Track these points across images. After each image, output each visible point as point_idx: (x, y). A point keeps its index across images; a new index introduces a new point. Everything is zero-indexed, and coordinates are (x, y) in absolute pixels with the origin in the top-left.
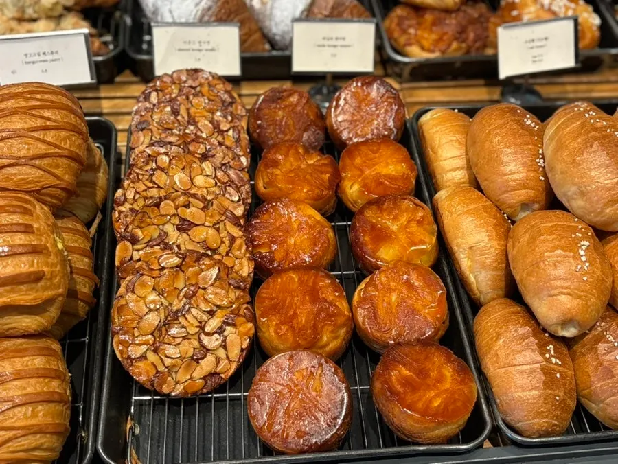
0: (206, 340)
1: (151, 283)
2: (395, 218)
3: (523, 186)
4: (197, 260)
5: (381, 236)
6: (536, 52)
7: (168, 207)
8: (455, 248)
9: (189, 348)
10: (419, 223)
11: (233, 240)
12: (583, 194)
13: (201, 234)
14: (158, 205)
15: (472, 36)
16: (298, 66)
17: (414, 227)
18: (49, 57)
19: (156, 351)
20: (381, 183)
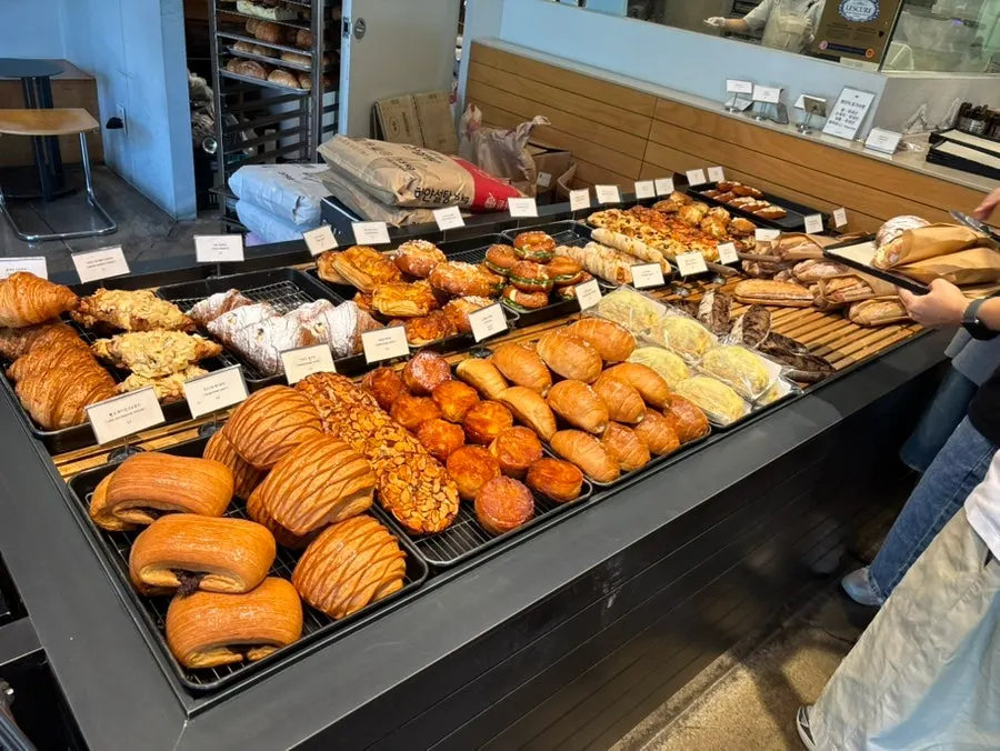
0: (436, 497)
1: (396, 475)
2: (486, 413)
3: (542, 376)
4: (412, 457)
5: (485, 424)
6: (489, 324)
7: (378, 436)
8: (527, 414)
9: (431, 504)
10: (499, 410)
11: (416, 445)
12: (575, 367)
13: (401, 445)
14: (373, 435)
15: (445, 326)
16: (370, 359)
17: (498, 414)
18: (219, 388)
19: (416, 510)
20: (464, 401)
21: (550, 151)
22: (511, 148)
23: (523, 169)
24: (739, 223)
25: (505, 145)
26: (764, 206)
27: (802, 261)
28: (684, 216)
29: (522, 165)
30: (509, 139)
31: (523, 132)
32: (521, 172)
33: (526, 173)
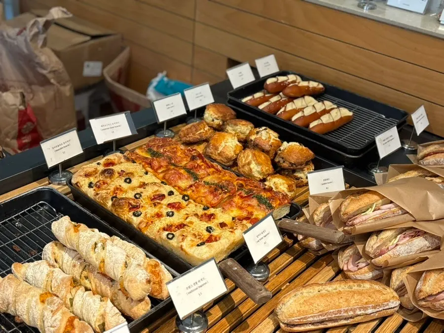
21: (94, 37)
22: (25, 51)
23: (44, 72)
24: (291, 151)
25: (17, 46)
26: (325, 112)
27: (378, 232)
28: (217, 149)
29: (44, 68)
30: (21, 39)
31: (35, 30)
32: (44, 76)
33: (50, 76)
